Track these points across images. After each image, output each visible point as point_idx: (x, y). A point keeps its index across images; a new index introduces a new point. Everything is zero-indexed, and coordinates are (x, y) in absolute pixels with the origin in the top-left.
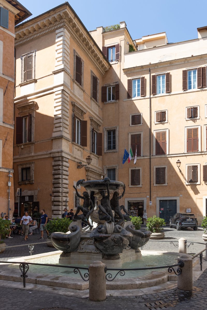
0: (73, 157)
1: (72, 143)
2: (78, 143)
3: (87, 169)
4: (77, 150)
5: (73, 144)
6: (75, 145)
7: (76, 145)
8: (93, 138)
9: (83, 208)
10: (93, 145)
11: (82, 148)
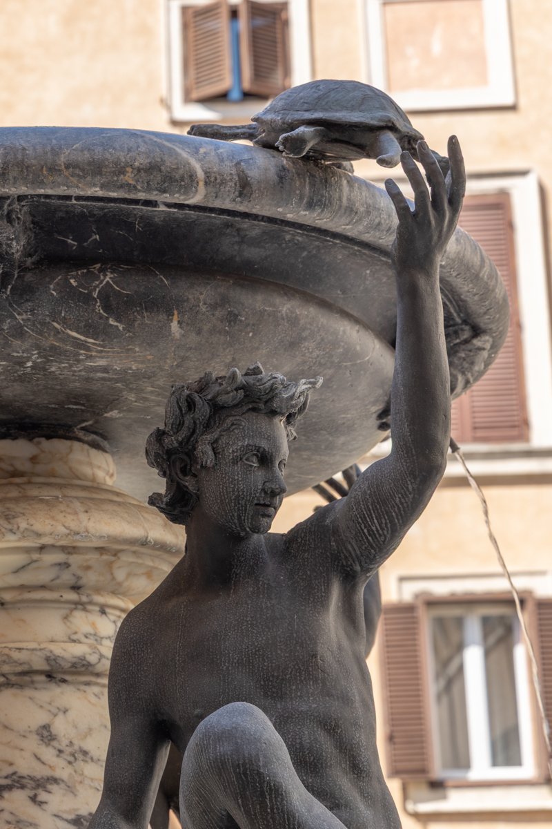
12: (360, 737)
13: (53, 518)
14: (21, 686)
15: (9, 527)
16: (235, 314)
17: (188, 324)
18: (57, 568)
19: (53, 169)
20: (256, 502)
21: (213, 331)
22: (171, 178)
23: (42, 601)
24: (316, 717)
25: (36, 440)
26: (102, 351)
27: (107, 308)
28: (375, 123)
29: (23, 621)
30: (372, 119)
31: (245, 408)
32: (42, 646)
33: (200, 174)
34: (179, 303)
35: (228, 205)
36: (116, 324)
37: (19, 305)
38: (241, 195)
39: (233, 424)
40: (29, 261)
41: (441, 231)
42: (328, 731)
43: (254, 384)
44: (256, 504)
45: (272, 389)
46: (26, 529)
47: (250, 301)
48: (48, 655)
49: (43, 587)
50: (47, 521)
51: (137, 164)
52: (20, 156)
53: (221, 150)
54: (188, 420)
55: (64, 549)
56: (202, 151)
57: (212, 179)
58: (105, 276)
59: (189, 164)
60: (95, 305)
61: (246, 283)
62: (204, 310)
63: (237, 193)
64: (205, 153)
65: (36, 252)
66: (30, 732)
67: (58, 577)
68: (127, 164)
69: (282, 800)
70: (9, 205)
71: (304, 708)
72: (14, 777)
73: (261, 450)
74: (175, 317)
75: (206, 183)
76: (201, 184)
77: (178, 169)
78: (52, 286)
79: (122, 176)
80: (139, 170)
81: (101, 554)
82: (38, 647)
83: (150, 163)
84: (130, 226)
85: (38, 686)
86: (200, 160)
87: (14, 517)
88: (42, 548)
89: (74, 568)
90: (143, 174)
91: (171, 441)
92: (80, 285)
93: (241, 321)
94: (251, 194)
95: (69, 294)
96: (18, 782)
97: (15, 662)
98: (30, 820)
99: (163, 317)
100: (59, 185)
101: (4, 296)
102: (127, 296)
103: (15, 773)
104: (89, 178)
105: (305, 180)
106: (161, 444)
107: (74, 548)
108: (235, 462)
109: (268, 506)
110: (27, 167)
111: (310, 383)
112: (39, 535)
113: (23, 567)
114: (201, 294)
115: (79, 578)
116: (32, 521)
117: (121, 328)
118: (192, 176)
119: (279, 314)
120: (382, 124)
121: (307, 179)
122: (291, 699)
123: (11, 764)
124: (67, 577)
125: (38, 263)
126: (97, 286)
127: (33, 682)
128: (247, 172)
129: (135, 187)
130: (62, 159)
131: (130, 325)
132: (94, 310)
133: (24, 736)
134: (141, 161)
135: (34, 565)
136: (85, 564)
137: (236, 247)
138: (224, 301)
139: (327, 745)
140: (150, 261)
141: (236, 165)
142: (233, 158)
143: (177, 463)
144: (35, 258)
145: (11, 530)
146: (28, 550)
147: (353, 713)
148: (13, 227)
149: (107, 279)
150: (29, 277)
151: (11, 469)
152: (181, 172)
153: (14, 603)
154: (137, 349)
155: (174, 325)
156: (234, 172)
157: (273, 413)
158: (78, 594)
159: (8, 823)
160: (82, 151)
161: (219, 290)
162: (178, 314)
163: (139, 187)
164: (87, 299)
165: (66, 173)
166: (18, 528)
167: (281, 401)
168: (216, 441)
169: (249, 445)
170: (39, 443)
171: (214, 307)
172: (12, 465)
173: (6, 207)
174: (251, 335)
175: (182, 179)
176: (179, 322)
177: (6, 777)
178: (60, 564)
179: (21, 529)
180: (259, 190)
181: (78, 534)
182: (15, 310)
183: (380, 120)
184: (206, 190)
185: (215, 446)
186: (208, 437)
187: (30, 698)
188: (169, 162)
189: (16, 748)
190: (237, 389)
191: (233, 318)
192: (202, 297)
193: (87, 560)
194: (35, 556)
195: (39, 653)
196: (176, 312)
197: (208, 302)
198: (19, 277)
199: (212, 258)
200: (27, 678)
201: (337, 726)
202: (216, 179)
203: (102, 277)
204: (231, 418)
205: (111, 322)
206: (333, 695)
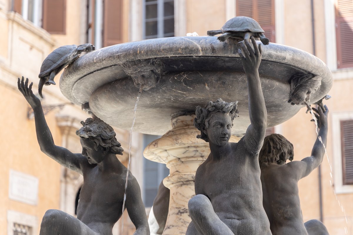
0: (10, 72)
1: (9, 19)
2: (31, 18)
3: (64, 124)
4: (28, 47)
5: (13, 21)
6: (19, 24)
7: (25, 28)
8: (88, 7)
9: (81, 222)
10: (87, 33)
11: (46, 41)
12: (252, 199)
13: (188, 139)
14: (187, 185)
15: (176, 142)
16: (224, 82)
17: (210, 86)
18: (195, 152)
19: (159, 51)
20: (220, 137)
21: (219, 87)
22: (192, 50)
23: (192, 161)
24: (238, 195)
25: (192, 115)
26: (189, 95)
27: (186, 84)
28: (244, 31)
29: (188, 166)
30: (243, 29)
31: (216, 111)
32: (191, 173)
33: (200, 48)
34: (206, 81)
35: (210, 55)
36: (190, 88)
37: (162, 85)
38: (213, 52)
39: (213, 116)
40: (164, 73)
41: (254, 62)
42: (242, 198)
43: (217, 105)
44: (221, 137)
45: (222, 106)
46: (181, 143)
47: (228, 78)
48: (193, 176)
49: (192, 157)
50: (186, 140)
51: (182, 47)
52: (151, 48)
53: (207, 40)
54: (201, 116)
55: (195, 147)
56: (201, 41)
57: (204, 49)
58: (184, 76)
59: (196, 46)
60: (182, 84)
61: (227, 73)
62: (214, 82)
63: (212, 52)
64: (202, 42)
65: (166, 70)
66: (189, 197)
67: (195, 154)
68: (179, 48)
69: (206, 220)
70: (152, 60)
71: (235, 192)
72: (185, 210)
73: (220, 123)
74: (206, 84)
75: (202, 51)
76: (201, 51)
77: (193, 47)
78: (170, 80)
79: (178, 51)
80: (182, 49)
81: (206, 147)
82: (190, 174)
83: (185, 47)
84: (190, 61)
85: (192, 184)
86: (200, 44)
87: (178, 139)
88: (188, 147)
89: (199, 151)
90: (184, 50)
91: (199, 121)
92: (177, 79)
93: (226, 84)
94: (216, 52)
95: (175, 81)
96: (185, 211)
97: (184, 178)
98: (188, 221)
99: (202, 85)
100: (162, 55)
101: (158, 83)
102: (191, 80)
103: (185, 209)
104: (169, 53)
105: (232, 46)
106: (197, 122)
107: (197, 146)
108: (214, 126)
109: (224, 138)
110: (153, 51)
111: (234, 103)
112: (184, 144)
113: (185, 152)
114: (213, 78)
115: (202, 154)
116: (182, 140)
117: (192, 89)
118: (198, 49)
119: (238, 81)
120: (245, 31)
121: (233, 46)
122: (233, 189)
123: (184, 206)
124: (198, 154)
125: (167, 74)
126: (182, 79)
127: (190, 183)
128: (214, 46)
129: (182, 53)
130: (162, 48)
131: (194, 88)
132: (182, 85)
133: (188, 198)
134: (183, 46)
135: (188, 151)
136: (202, 150)
137: (223, 63)
138: (220, 79)
139: (241, 202)
140: (198, 70)
141: (211, 44)
142: (210, 42)
143: (202, 127)
144: (166, 72)
145: (177, 143)
146: (185, 148)
147: (250, 193)
148: (154, 66)
149: (185, 76)
150: (164, 78)
151: (186, 124)
152: (194, 48)
153: (185, 161)
154: (199, 94)
155: (207, 87)
156: (210, 46)
157: (224, 112)
158: (203, 158)
159: (182, 222)
160: (167, 45)
161: (218, 76)
162: (207, 84)
163: (183, 53)
164: (180, 82)
165: (163, 52)
166: (179, 142)
167: (225, 109)
168: (209, 121)
169: (217, 122)
170: (193, 116)
171: (217, 81)
172: (186, 123)
173: (151, 61)
174: (231, 87)
175: (195, 50)
176: (208, 86)
177: (183, 210)
178: (195, 151)
179: (179, 143)
180: (218, 50)
181: (195, 143)
182: (161, 87)
183: (245, 30)
184: (203, 52)
185: (209, 122)
186: (207, 120)
187: (190, 188)
188: (191, 46)
189: (186, 201)
190: (212, 107)
191: (224, 83)
192: (213, 79)
193: (202, 149)
194: (187, 149)
195: (190, 175)
196: (206, 83)
197: (215, 80)
198: (161, 78)
199: (216, 67)
200: (188, 182)
201: (244, 196)
202: (205, 49)
203: (183, 76)
204: (212, 115)
205: (188, 87)
206: (244, 188)
